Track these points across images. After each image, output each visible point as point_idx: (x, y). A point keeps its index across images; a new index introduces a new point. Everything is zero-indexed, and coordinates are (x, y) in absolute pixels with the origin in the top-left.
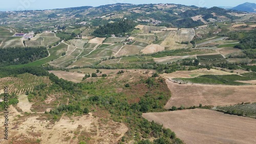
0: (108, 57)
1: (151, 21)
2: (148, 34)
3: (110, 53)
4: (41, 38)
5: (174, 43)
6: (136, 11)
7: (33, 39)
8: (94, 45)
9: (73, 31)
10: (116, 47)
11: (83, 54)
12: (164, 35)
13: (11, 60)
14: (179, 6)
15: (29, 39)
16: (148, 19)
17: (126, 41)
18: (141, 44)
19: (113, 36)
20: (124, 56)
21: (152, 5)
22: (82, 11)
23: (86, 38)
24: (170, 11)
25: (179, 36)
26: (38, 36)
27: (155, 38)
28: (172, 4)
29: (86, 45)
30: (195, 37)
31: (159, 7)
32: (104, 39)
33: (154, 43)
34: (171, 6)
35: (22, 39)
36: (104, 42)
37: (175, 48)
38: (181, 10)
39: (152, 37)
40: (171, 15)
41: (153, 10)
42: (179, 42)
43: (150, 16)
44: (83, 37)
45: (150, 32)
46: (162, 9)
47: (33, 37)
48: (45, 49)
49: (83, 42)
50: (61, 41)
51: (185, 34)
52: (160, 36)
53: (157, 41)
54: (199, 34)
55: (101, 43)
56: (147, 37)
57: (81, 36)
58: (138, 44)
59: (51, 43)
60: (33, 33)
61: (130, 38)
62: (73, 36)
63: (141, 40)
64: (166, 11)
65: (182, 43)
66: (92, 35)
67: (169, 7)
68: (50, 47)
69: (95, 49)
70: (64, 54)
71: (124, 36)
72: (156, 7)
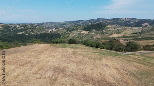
0: (90, 39)
1: (116, 26)
2: (113, 30)
3: (92, 37)
4: (58, 31)
5: (129, 33)
6: (108, 21)
7: (54, 31)
8: (83, 34)
9: (74, 28)
10: (95, 35)
11: (77, 37)
12: (123, 30)
13: (45, 38)
14: (135, 19)
15: (53, 30)
16: (115, 25)
17: (101, 32)
18: (109, 34)
19: (94, 30)
20: (99, 39)
21: (117, 19)
22: (78, 23)
23: (80, 31)
24: (129, 21)
25: (132, 31)
26: (57, 30)
27: (117, 31)
28: (129, 18)
29: (79, 34)
30: (142, 31)
31: (122, 20)
32: (89, 31)
33: (117, 33)
34: (129, 19)
35: (50, 31)
36: (89, 32)
37: (129, 36)
38: (136, 21)
39: (116, 31)
40: (129, 23)
41: (118, 21)
42: (131, 33)
43: (116, 23)
44: (78, 31)
45: (115, 29)
46: (123, 21)
47: (54, 30)
48: (60, 34)
49: (78, 33)
50: (67, 32)
51: (136, 30)
52: (121, 30)
53: (118, 32)
54: (144, 30)
55: (87, 33)
56: (113, 31)
57: (77, 30)
58: (107, 33)
59: (63, 32)
60: (54, 29)
61: (103, 31)
62: (74, 30)
63: (109, 32)
64: (126, 21)
65: (134, 33)
66: (83, 30)
67: (127, 19)
68: (62, 34)
69: (84, 35)
70: (68, 37)
71: (100, 30)
72: (120, 20)
